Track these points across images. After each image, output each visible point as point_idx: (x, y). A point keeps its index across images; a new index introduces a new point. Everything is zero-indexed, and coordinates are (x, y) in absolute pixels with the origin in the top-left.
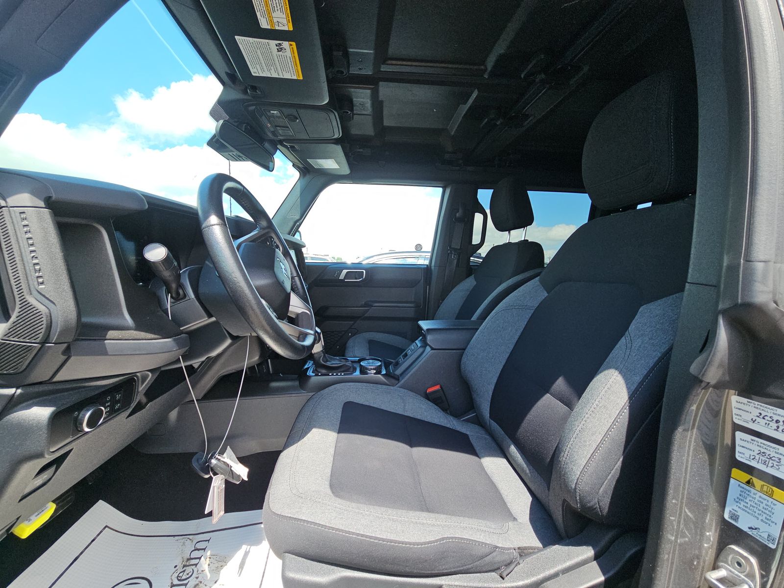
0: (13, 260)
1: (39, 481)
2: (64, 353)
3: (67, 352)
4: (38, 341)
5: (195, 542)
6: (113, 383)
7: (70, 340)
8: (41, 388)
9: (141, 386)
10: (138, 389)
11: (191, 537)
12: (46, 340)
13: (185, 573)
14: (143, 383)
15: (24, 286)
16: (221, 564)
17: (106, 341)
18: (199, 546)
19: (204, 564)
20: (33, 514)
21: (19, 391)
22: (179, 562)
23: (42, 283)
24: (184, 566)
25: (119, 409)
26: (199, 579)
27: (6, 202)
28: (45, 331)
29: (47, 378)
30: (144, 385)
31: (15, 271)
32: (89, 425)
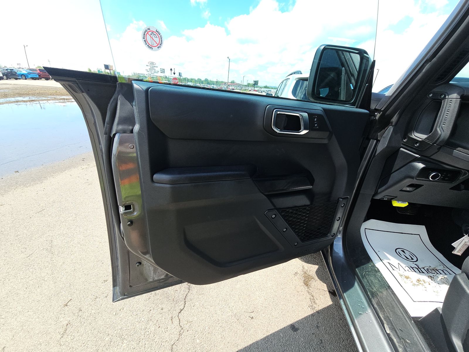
0: (440, 116)
1: (408, 189)
2: (438, 149)
3: (439, 149)
4: (432, 142)
5: (444, 269)
6: (451, 169)
7: (442, 145)
8: (426, 159)
9: (462, 177)
10: (459, 178)
11: (445, 266)
12: (435, 143)
13: (431, 271)
14: (463, 176)
15: (439, 124)
16: (446, 283)
17: (454, 150)
18: (444, 271)
19: (440, 277)
20: (401, 201)
21: (419, 156)
22: (433, 267)
23: (444, 124)
24: (433, 269)
25: (446, 180)
26: (434, 277)
27: (448, 97)
28: (436, 140)
29: (429, 156)
30: (463, 177)
31: (439, 119)
32: (431, 178)
